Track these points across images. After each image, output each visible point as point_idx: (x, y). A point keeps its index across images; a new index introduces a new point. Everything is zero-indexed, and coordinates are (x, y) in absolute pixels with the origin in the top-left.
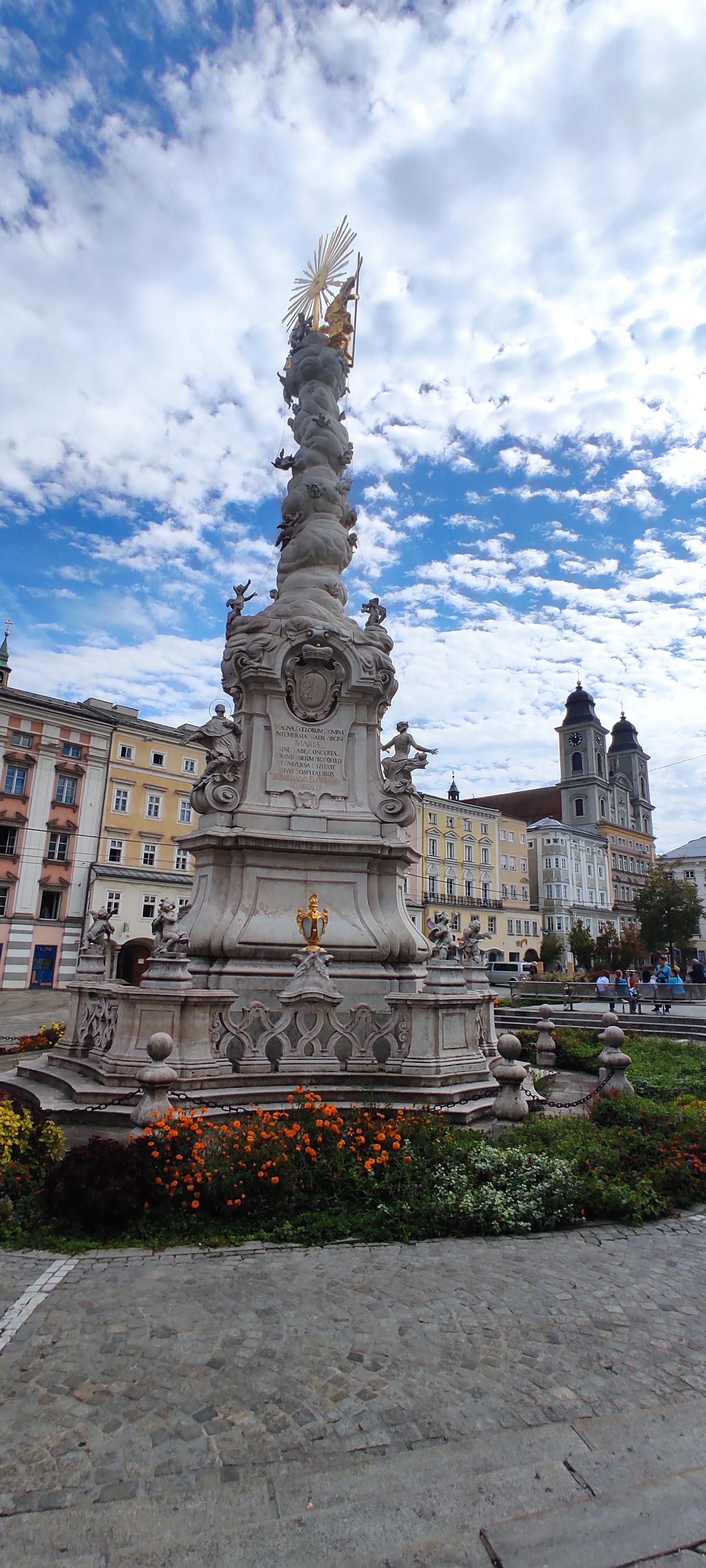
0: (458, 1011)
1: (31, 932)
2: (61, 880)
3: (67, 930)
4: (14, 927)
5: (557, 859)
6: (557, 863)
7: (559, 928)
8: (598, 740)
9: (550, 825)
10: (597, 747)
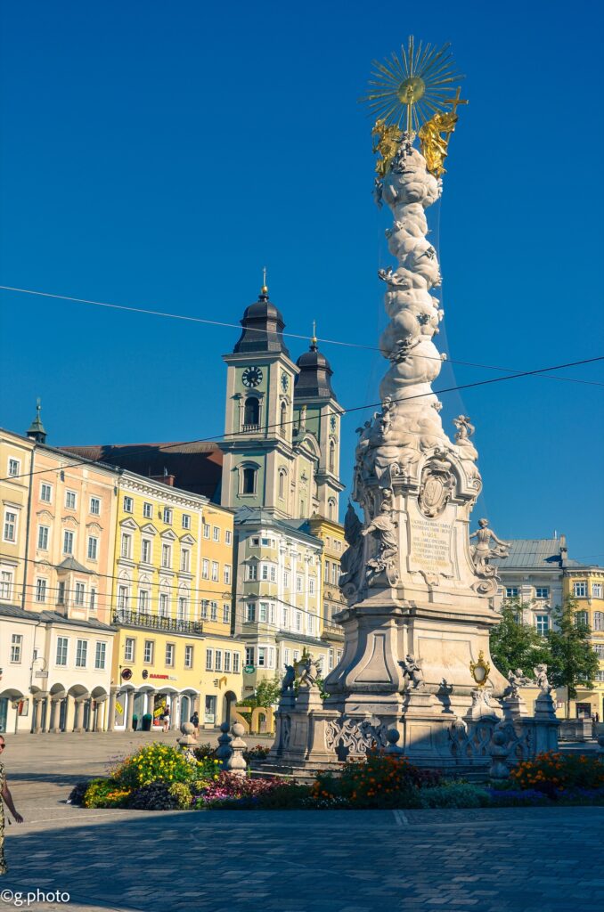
5: (265, 568)
6: (265, 572)
7: (261, 663)
8: (284, 382)
9: (260, 520)
10: (282, 393)
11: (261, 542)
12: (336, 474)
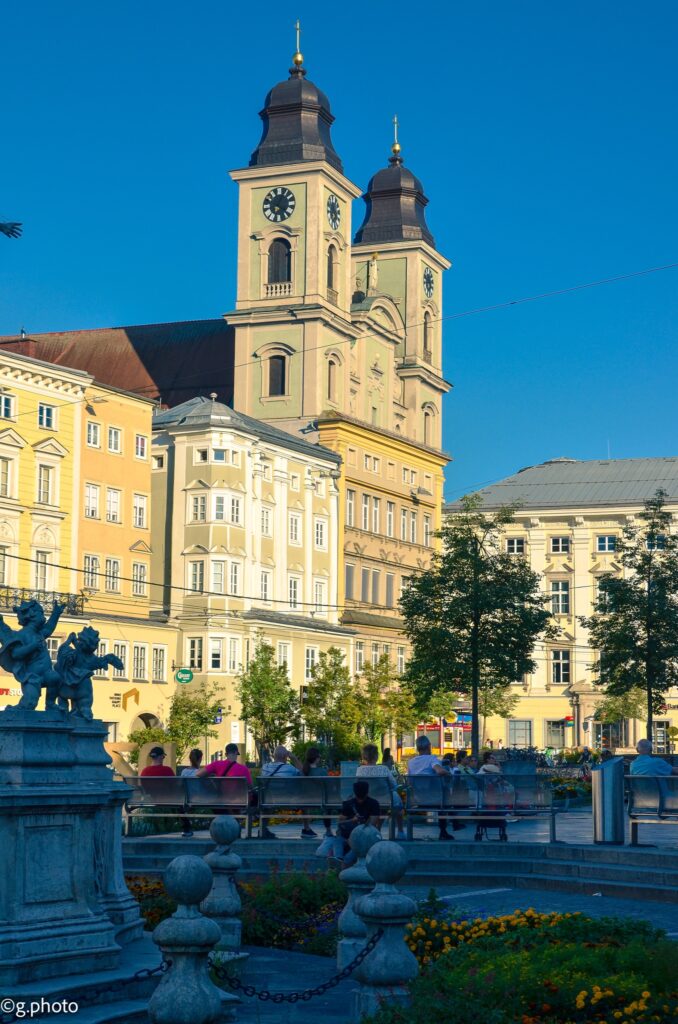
0: (59, 820)
5: (220, 500)
6: (220, 508)
7: (216, 664)
8: (333, 210)
9: (209, 416)
10: (330, 229)
11: (211, 455)
12: (436, 366)
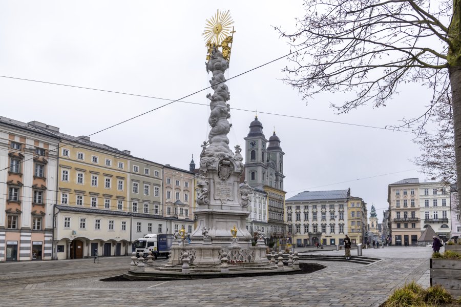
1: (30, 236)
2: (41, 212)
3: (46, 234)
4: (22, 234)
8: (263, 145)
10: (263, 148)
